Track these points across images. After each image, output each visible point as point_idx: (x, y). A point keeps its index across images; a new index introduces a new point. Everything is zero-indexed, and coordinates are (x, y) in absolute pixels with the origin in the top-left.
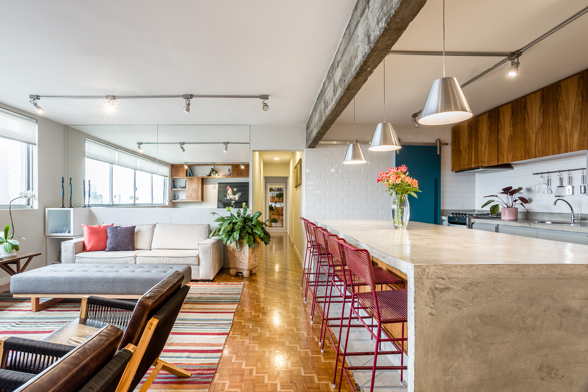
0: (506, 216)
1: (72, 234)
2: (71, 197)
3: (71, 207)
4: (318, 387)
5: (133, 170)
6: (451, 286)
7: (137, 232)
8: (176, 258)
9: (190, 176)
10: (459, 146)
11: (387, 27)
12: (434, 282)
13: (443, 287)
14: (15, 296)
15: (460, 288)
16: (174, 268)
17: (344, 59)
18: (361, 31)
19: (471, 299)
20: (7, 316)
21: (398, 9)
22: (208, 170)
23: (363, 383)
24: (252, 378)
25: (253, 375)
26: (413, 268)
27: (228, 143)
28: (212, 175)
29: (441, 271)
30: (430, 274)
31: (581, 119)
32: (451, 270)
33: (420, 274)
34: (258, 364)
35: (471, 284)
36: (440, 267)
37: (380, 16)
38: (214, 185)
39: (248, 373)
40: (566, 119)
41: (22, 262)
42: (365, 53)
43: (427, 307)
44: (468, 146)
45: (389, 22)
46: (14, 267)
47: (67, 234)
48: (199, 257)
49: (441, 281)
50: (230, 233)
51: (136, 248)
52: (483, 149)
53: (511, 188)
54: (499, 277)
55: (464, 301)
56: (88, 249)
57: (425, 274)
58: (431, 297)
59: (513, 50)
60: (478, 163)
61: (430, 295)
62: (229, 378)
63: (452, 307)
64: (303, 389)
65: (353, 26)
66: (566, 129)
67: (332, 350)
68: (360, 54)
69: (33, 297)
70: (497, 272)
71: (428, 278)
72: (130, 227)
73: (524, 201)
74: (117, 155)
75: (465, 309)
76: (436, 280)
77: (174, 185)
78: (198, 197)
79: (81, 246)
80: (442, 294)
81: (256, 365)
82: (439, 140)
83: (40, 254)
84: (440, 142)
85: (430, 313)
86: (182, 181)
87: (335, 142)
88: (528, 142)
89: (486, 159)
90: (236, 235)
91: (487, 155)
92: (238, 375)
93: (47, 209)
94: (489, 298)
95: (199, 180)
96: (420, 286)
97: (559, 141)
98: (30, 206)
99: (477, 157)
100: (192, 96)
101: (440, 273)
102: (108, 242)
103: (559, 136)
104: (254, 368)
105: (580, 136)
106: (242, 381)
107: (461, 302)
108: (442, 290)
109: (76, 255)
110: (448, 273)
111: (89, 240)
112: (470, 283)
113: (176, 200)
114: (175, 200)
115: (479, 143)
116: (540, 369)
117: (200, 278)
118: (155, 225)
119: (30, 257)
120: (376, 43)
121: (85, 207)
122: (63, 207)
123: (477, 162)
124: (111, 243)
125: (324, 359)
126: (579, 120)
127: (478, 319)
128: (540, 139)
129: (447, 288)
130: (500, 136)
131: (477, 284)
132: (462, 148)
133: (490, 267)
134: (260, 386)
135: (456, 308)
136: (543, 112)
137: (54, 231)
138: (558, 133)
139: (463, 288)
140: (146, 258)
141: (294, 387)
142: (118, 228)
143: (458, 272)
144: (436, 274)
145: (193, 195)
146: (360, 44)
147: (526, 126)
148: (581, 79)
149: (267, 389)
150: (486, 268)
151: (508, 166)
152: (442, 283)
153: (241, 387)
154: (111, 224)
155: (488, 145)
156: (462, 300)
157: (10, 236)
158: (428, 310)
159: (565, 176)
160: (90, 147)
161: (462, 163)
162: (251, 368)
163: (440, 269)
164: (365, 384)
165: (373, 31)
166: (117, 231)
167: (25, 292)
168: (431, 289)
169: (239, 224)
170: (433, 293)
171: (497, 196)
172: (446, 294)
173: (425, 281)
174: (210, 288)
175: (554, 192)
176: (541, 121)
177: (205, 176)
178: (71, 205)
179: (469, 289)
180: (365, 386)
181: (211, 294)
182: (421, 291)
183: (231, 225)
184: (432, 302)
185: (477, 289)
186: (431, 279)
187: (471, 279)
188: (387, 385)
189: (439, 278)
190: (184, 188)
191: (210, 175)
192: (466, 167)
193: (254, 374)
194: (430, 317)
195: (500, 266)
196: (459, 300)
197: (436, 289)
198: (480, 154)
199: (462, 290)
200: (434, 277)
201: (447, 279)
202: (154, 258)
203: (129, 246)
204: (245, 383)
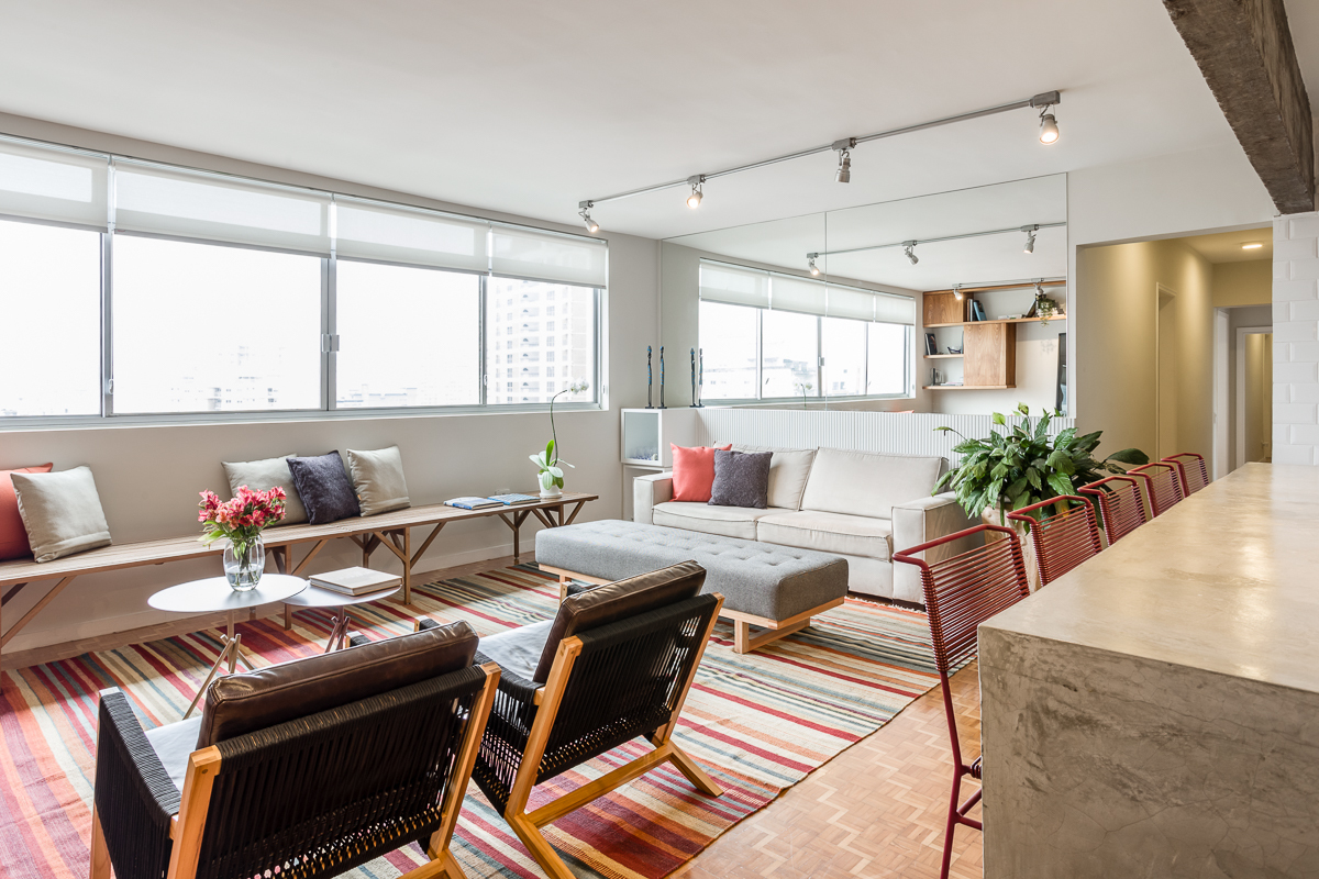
1: (659, 463)
2: (663, 386)
3: (663, 407)
5: (815, 318)
6: (1100, 717)
7: (777, 467)
8: (839, 537)
9: (975, 319)
12: (1041, 689)
13: (1072, 714)
14: (541, 568)
15: (1134, 733)
16: (802, 560)
19: (1179, 784)
20: (529, 600)
22: (1028, 298)
27: (1036, 227)
28: (1039, 312)
29: (1062, 661)
30: (1027, 664)
32: (1100, 666)
33: (997, 655)
35: (1177, 732)
36: (1061, 649)
38: (1045, 342)
41: (568, 510)
43: (1017, 760)
46: (555, 515)
47: (652, 462)
48: (892, 540)
49: (1063, 693)
50: (979, 485)
51: (770, 502)
54: (1304, 737)
55: (1150, 779)
56: (678, 495)
57: (1011, 659)
58: (1033, 732)
61: (1029, 725)
63: (1103, 786)
69: (563, 574)
70: (1295, 718)
71: (1020, 674)
72: (759, 455)
74: (770, 287)
75: (1155, 808)
77: (932, 344)
78: (996, 376)
79: (666, 487)
80: (1071, 734)
83: (597, 498)
85: (1028, 780)
86: (956, 332)
90: (993, 490)
93: (624, 410)
94: (1255, 803)
95: (1000, 328)
96: (996, 690)
98: (597, 405)
100: (852, 142)
101: (1058, 668)
102: (715, 484)
107: (1140, 780)
108: (1068, 723)
109: (656, 507)
110: (1087, 672)
111: (681, 478)
112: (1172, 727)
113: (939, 384)
114: (934, 384)
117: (895, 595)
118: (816, 452)
119: (581, 502)
121: (694, 406)
122: (650, 407)
124: (719, 487)
127: (1210, 862)
129: (1085, 722)
131: (1202, 738)
133: (1258, 693)
135: (1118, 795)
137: (635, 455)
139: (1143, 736)
140: (776, 527)
142: (736, 455)
143: (1125, 679)
144: (1046, 667)
145: (983, 372)
150: (1242, 692)
152: (1066, 699)
154: (727, 446)
156: (1141, 773)
157: (552, 461)
158: (1022, 769)
160: (710, 277)
162: (848, 829)
163: (1060, 656)
166: (732, 462)
167: (551, 563)
168: (1029, 707)
169: (1005, 461)
170: (1038, 723)
172: (1082, 736)
173: (1012, 680)
174: (908, 624)
177: (1019, 319)
178: (663, 404)
179: (1168, 745)
181: (898, 639)
182: (1000, 707)
183: (984, 463)
184: (1035, 749)
185: (1200, 755)
187: (1177, 715)
189: (1055, 681)
190: (959, 352)
191: (1032, 314)
194: (1030, 792)
195: (1309, 697)
196: (1133, 771)
197: (1047, 711)
199: (1142, 743)
200: (1040, 675)
201: (1084, 692)
202: (791, 529)
203: (754, 497)
204: (806, 853)
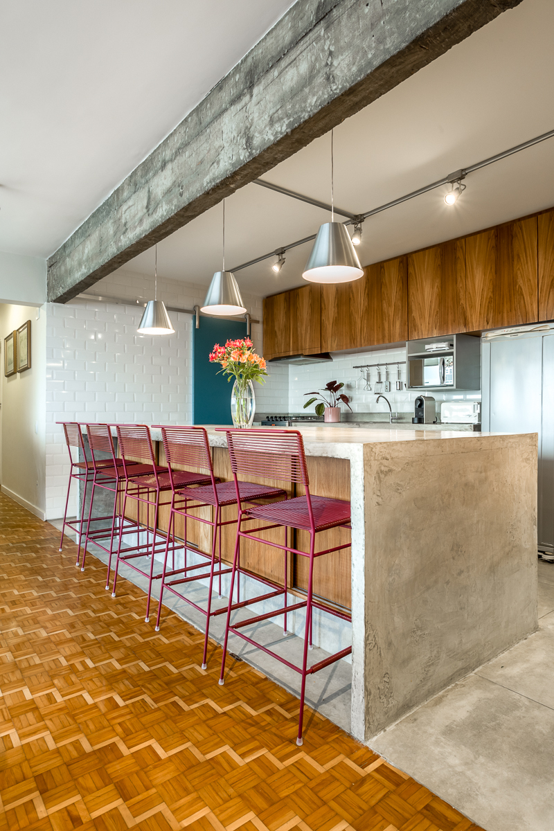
0: (329, 418)
4: (181, 676)
6: (393, 467)
10: (273, 327)
11: (289, 134)
12: (380, 464)
13: (386, 469)
15: (400, 469)
17: (181, 159)
18: (229, 124)
19: (409, 481)
21: (315, 115)
23: (240, 650)
24: (59, 707)
25: (58, 701)
26: (362, 449)
29: (385, 450)
30: (377, 455)
31: (402, 307)
32: (394, 448)
33: (369, 454)
34: (56, 682)
36: (385, 445)
37: (276, 115)
39: (46, 702)
40: (390, 305)
42: (238, 160)
43: (374, 496)
44: (285, 326)
45: (296, 128)
49: (385, 462)
52: (303, 332)
53: (335, 382)
54: (427, 454)
55: (403, 483)
57: (373, 454)
58: (378, 482)
59: (358, 213)
60: (298, 350)
61: (377, 480)
62: (10, 724)
63: (394, 492)
64: (160, 688)
65: (209, 114)
66: (389, 316)
67: (170, 623)
68: (226, 159)
70: (426, 448)
71: (375, 460)
73: (345, 399)
75: (404, 493)
76: (381, 461)
80: (387, 477)
81: (53, 685)
82: (250, 315)
84: (250, 318)
85: (377, 503)
87: (100, 298)
88: (353, 328)
89: (307, 345)
91: (308, 340)
92: (27, 712)
94: (420, 479)
96: (368, 470)
97: (383, 329)
99: (296, 341)
101: (385, 453)
103: (383, 324)
104: (54, 691)
105: (401, 325)
106: (41, 718)
107: (401, 485)
108: (386, 473)
110: (391, 451)
112: (407, 463)
115: (298, 324)
116: (452, 549)
120: (264, 151)
123: (296, 348)
125: (167, 638)
126: (400, 308)
127: (413, 504)
128: (365, 325)
129: (391, 471)
130: (323, 318)
131: (412, 463)
132: (276, 328)
134: (82, 712)
135: (397, 493)
136: (368, 294)
138: (382, 320)
139: (402, 469)
141: (145, 691)
143: (399, 450)
144: (381, 454)
146: (226, 145)
147: (352, 308)
148: (401, 264)
149: (100, 710)
151: (326, 356)
152: (386, 464)
153: (47, 728)
155: (309, 327)
158: (376, 499)
159: (374, 371)
161: (276, 349)
163: (384, 448)
164: (243, 650)
165: (260, 133)
168: (377, 472)
170: (379, 478)
171: (318, 393)
172: (390, 477)
173: (373, 463)
175: (373, 389)
176: (366, 304)
179: (407, 469)
180: (244, 652)
182: (369, 476)
184: (379, 489)
185: (412, 470)
186: (378, 460)
187: (408, 458)
188: (270, 642)
189: (384, 458)
192: (283, 355)
193: (59, 699)
194: (378, 507)
195: (428, 441)
196: (400, 483)
197: (382, 472)
198: (300, 338)
199: (402, 472)
200: (380, 458)
201: (390, 460)
204: (51, 719)
